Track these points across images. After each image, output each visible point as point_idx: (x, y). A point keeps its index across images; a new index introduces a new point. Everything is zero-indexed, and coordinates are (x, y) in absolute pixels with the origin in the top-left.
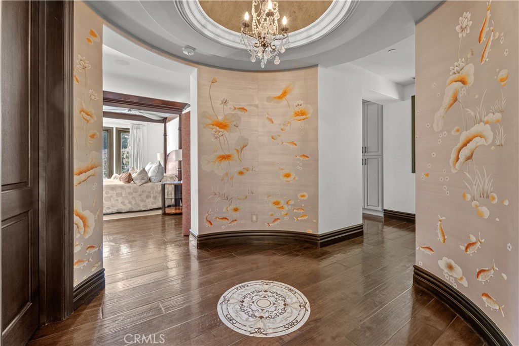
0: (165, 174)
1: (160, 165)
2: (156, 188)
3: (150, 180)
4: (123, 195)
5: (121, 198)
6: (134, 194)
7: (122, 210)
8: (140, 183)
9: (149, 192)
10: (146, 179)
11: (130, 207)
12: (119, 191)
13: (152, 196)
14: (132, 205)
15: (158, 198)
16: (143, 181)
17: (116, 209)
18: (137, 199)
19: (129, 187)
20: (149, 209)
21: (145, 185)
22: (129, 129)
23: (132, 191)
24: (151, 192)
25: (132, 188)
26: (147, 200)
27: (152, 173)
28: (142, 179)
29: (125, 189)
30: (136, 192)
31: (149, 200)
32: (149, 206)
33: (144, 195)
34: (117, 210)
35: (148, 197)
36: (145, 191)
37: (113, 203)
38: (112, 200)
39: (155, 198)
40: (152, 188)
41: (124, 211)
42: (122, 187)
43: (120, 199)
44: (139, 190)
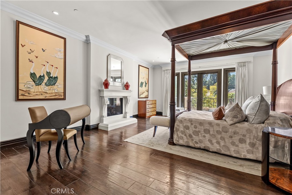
0: (271, 113)
1: (262, 99)
2: (254, 132)
3: (246, 119)
4: (211, 133)
5: (209, 135)
6: (223, 133)
7: (209, 148)
8: (232, 122)
9: (244, 136)
10: (240, 118)
11: (218, 147)
12: (207, 127)
13: (248, 141)
14: (220, 146)
15: (257, 146)
16: (235, 120)
17: (204, 145)
18: (226, 140)
19: (218, 125)
20: (242, 157)
21: (238, 125)
22: (235, 68)
23: (221, 130)
24: (247, 136)
25: (221, 127)
26: (240, 145)
27: (250, 110)
28: (235, 117)
29: (213, 126)
30: (226, 132)
31: (243, 145)
32: (243, 154)
33: (236, 139)
34: (204, 147)
35: (242, 141)
36: (238, 133)
37: (201, 138)
38: (200, 136)
39: (253, 145)
40: (249, 131)
41: (211, 150)
42: (210, 123)
43: (207, 136)
44: (230, 130)
